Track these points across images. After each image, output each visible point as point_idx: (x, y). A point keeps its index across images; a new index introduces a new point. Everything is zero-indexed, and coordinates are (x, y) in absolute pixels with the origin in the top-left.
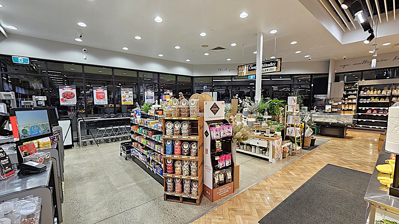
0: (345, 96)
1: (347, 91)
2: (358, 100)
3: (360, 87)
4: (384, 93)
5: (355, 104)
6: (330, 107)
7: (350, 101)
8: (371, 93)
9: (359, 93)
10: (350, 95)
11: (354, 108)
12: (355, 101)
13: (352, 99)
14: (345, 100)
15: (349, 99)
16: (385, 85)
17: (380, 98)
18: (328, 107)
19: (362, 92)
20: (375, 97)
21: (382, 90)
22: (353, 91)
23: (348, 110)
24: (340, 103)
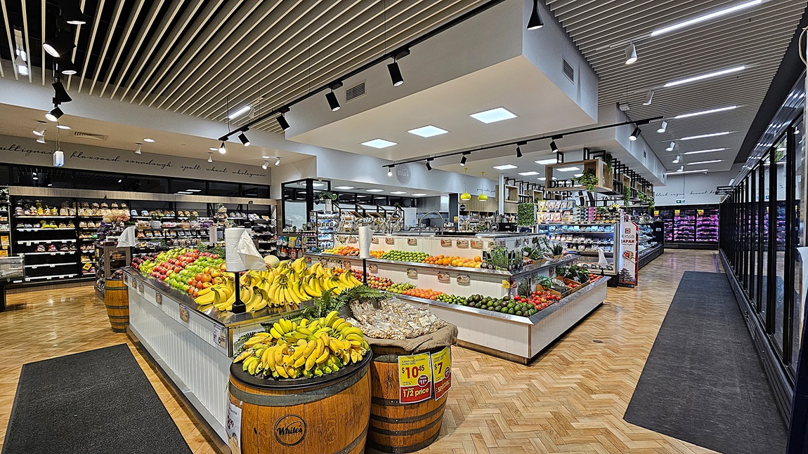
4: (64, 212)
5: (6, 234)
8: (39, 213)
11: (6, 242)
12: (5, 228)
16: (63, 199)
17: (58, 222)
19: (19, 209)
20: (48, 221)
21: (59, 208)
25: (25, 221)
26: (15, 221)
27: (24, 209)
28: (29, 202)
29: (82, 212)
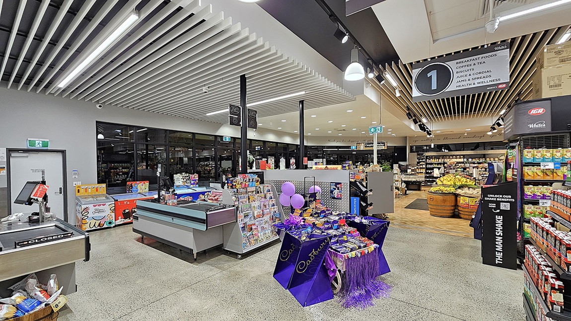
0: (418, 163)
1: (419, 159)
2: (426, 166)
3: (427, 157)
4: (440, 161)
5: (424, 168)
6: (410, 170)
7: (421, 166)
8: (433, 161)
9: (426, 161)
10: (421, 162)
11: (424, 171)
12: (424, 166)
13: (422, 165)
14: (418, 166)
15: (420, 165)
16: (441, 156)
17: (438, 164)
18: (409, 171)
19: (428, 160)
20: (435, 164)
21: (439, 159)
22: (422, 159)
23: (420, 173)
24: (416, 168)
25: (429, 164)
26: (427, 164)
27: (429, 160)
28: (431, 157)
29: (446, 161)
